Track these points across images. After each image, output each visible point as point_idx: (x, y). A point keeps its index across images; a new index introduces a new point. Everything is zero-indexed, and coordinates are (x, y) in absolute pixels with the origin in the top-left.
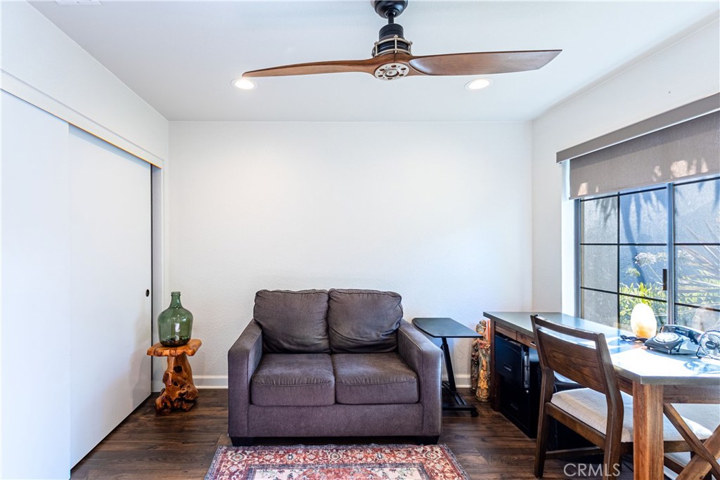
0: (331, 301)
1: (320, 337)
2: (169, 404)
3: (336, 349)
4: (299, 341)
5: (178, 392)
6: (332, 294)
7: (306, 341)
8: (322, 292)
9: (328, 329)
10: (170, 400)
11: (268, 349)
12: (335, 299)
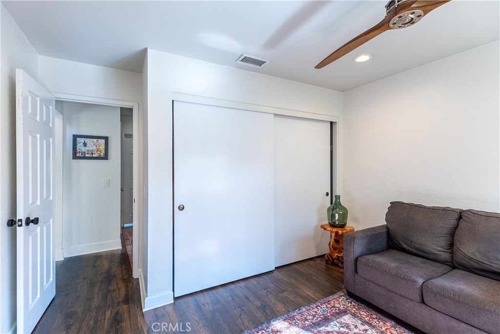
0: (461, 220)
1: (440, 249)
2: (331, 259)
3: (459, 265)
4: (417, 246)
5: (336, 254)
6: (463, 213)
7: (424, 248)
8: (453, 210)
9: (451, 245)
10: (332, 258)
11: (392, 245)
12: (466, 219)
